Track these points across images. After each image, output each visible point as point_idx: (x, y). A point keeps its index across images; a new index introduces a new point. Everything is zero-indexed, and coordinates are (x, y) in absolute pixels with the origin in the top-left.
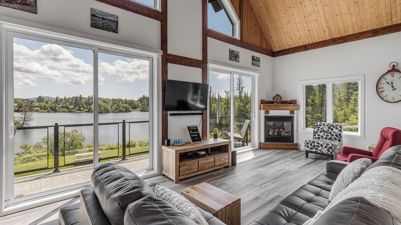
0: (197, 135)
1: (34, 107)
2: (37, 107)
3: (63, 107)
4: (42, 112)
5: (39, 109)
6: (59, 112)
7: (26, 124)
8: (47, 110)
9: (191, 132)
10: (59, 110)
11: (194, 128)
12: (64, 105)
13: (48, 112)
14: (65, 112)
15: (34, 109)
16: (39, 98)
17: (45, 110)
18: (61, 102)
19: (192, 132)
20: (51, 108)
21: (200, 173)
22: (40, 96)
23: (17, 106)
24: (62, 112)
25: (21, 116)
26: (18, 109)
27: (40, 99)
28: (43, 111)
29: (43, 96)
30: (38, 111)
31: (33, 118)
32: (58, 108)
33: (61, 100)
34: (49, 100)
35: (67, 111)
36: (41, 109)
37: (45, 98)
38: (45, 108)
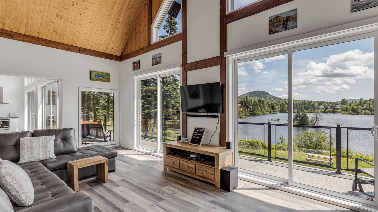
0: (199, 138)
1: (337, 109)
2: (340, 109)
3: (366, 109)
4: (344, 114)
5: (342, 111)
6: (361, 114)
7: (318, 123)
8: (348, 112)
9: (195, 133)
10: (361, 112)
11: (200, 130)
12: (368, 107)
13: (349, 114)
14: (368, 114)
15: (337, 110)
16: (342, 101)
17: (347, 112)
18: (365, 104)
19: (197, 134)
20: (353, 110)
21: (181, 173)
22: (343, 99)
23: (324, 108)
24: (365, 114)
25: (314, 116)
26: (325, 111)
27: (344, 102)
28: (344, 112)
29: (347, 99)
30: (340, 112)
31: (322, 119)
32: (360, 110)
33: (365, 102)
34: (352, 102)
35: (370, 113)
36: (343, 111)
37: (348, 100)
38: (346, 110)
